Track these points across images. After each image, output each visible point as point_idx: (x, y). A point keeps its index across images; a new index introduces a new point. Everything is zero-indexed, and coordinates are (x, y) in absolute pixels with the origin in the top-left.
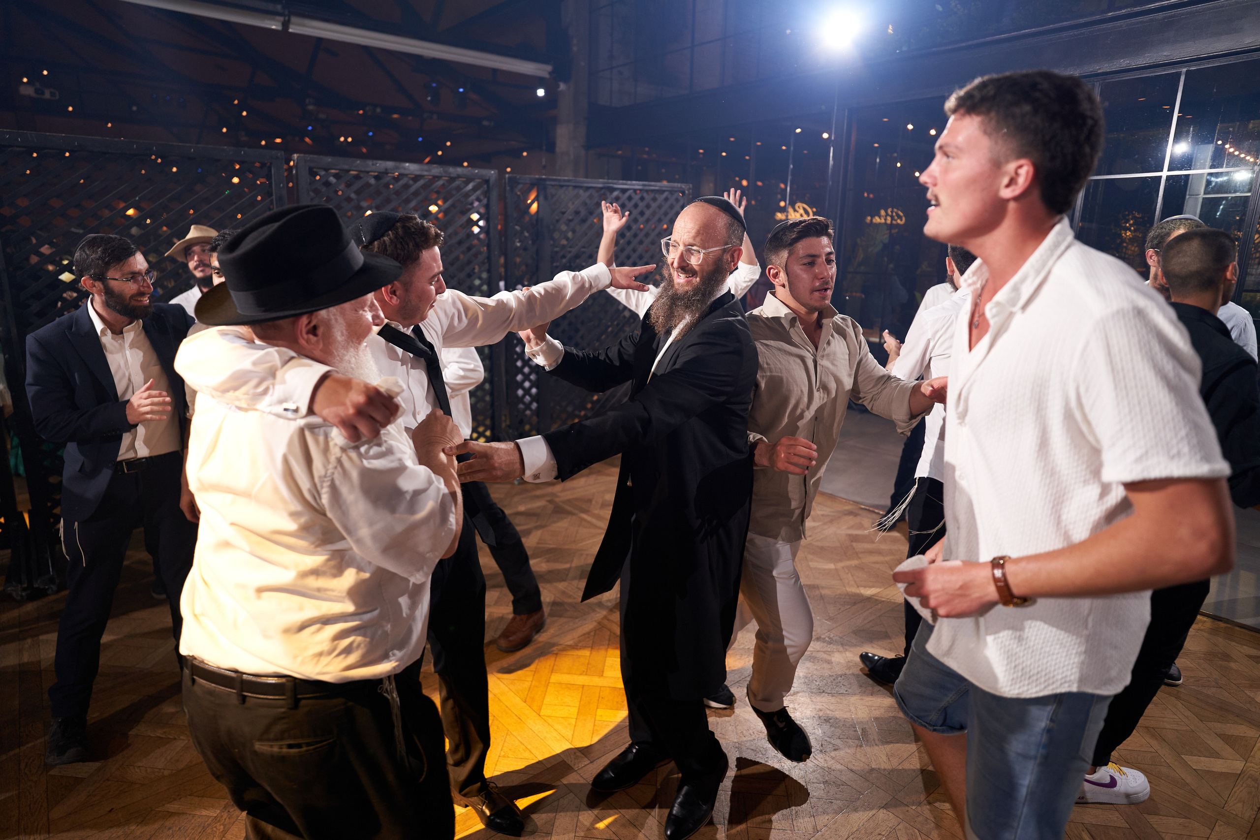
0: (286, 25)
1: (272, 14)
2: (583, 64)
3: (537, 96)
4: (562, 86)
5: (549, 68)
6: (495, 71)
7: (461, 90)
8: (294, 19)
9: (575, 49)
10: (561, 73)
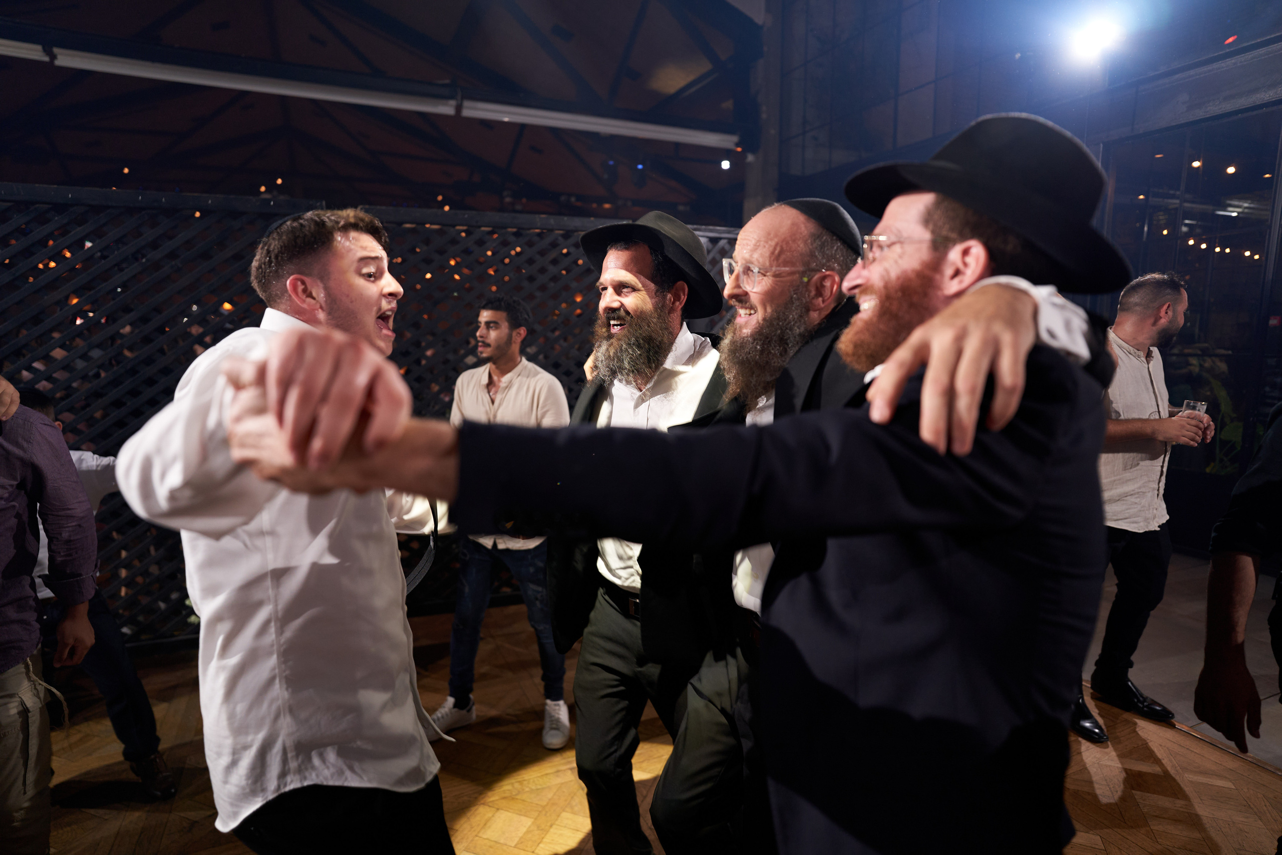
0: (459, 108)
1: (442, 97)
2: (773, 132)
3: (721, 168)
4: (750, 158)
5: (735, 139)
6: (677, 145)
7: (640, 167)
8: (466, 103)
9: (764, 116)
10: (750, 142)
